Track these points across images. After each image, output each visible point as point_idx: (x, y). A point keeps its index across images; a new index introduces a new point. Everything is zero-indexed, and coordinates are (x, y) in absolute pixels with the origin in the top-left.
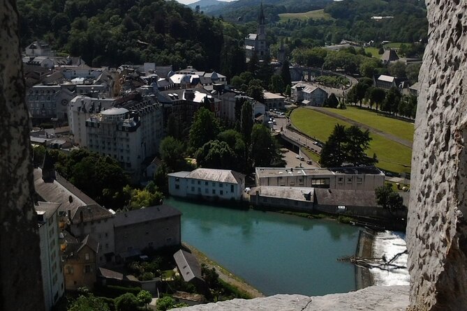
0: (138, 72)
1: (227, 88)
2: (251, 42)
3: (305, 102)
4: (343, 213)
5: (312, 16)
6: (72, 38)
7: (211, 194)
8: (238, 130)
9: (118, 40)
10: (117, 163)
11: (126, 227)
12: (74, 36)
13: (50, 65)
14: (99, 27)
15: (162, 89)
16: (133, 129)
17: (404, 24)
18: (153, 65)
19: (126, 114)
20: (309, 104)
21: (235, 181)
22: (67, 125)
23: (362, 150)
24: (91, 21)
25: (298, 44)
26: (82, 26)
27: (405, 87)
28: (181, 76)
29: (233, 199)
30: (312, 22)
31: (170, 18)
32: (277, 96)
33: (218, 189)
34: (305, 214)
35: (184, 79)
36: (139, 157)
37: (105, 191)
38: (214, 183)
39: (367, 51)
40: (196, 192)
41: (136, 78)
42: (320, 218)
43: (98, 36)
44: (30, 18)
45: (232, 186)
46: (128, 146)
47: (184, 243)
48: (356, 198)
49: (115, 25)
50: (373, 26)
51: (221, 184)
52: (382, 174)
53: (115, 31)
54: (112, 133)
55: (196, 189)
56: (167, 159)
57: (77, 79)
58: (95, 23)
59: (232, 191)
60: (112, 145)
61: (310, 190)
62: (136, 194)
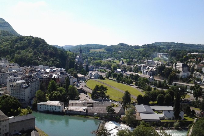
0: (35, 68)
1: (64, 73)
2: (77, 58)
3: (92, 77)
4: (96, 115)
5: (100, 50)
6: (15, 57)
7: (52, 110)
8: (64, 87)
9: (31, 58)
10: (17, 100)
11: (13, 123)
12: (16, 56)
13: (5, 66)
14: (25, 53)
15: (42, 74)
16: (26, 88)
17: (128, 53)
18: (42, 66)
19: (25, 82)
20: (94, 78)
21: (60, 105)
22: (6, 86)
23: (105, 93)
24: (23, 51)
25: (94, 59)
26: (19, 53)
27: (124, 73)
28: (50, 69)
29: (59, 111)
30: (100, 52)
31: (50, 51)
32: (83, 76)
33: (54, 108)
34: (83, 116)
35: (50, 70)
36: (28, 97)
37: (12, 110)
38: (53, 106)
39: (115, 61)
40: (47, 109)
41: (34, 70)
42: (88, 117)
43: (24, 56)
44: (2, 50)
45: (59, 107)
46: (24, 94)
47: (36, 128)
48: (101, 110)
49: (30, 53)
50: (118, 54)
51: (55, 106)
52: (111, 101)
53: (30, 55)
54: (19, 89)
55: (47, 108)
56: (38, 98)
57: (13, 71)
58: (24, 52)
59: (59, 108)
60: (19, 93)
61: (85, 108)
62: (23, 110)
